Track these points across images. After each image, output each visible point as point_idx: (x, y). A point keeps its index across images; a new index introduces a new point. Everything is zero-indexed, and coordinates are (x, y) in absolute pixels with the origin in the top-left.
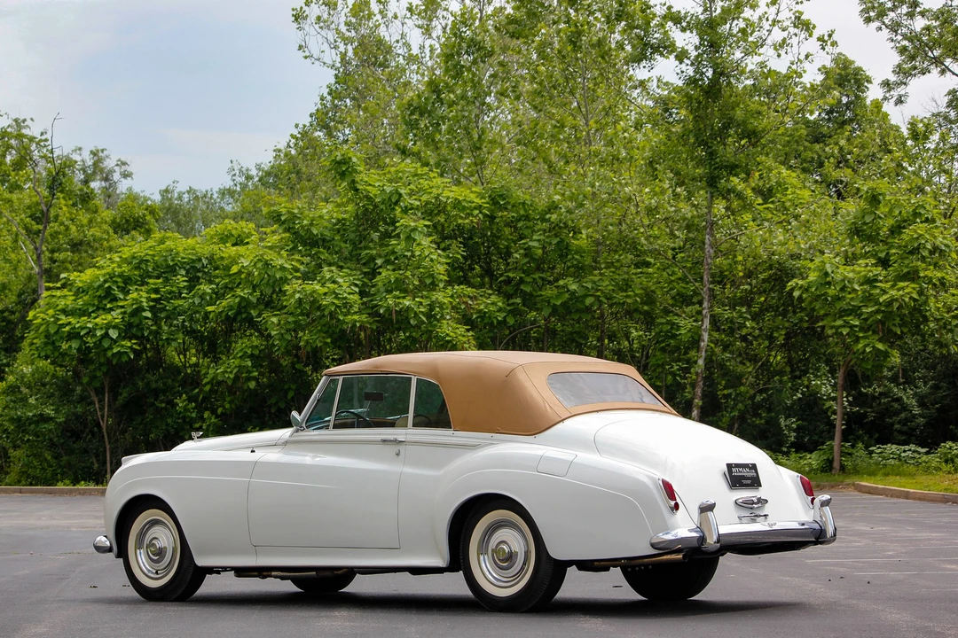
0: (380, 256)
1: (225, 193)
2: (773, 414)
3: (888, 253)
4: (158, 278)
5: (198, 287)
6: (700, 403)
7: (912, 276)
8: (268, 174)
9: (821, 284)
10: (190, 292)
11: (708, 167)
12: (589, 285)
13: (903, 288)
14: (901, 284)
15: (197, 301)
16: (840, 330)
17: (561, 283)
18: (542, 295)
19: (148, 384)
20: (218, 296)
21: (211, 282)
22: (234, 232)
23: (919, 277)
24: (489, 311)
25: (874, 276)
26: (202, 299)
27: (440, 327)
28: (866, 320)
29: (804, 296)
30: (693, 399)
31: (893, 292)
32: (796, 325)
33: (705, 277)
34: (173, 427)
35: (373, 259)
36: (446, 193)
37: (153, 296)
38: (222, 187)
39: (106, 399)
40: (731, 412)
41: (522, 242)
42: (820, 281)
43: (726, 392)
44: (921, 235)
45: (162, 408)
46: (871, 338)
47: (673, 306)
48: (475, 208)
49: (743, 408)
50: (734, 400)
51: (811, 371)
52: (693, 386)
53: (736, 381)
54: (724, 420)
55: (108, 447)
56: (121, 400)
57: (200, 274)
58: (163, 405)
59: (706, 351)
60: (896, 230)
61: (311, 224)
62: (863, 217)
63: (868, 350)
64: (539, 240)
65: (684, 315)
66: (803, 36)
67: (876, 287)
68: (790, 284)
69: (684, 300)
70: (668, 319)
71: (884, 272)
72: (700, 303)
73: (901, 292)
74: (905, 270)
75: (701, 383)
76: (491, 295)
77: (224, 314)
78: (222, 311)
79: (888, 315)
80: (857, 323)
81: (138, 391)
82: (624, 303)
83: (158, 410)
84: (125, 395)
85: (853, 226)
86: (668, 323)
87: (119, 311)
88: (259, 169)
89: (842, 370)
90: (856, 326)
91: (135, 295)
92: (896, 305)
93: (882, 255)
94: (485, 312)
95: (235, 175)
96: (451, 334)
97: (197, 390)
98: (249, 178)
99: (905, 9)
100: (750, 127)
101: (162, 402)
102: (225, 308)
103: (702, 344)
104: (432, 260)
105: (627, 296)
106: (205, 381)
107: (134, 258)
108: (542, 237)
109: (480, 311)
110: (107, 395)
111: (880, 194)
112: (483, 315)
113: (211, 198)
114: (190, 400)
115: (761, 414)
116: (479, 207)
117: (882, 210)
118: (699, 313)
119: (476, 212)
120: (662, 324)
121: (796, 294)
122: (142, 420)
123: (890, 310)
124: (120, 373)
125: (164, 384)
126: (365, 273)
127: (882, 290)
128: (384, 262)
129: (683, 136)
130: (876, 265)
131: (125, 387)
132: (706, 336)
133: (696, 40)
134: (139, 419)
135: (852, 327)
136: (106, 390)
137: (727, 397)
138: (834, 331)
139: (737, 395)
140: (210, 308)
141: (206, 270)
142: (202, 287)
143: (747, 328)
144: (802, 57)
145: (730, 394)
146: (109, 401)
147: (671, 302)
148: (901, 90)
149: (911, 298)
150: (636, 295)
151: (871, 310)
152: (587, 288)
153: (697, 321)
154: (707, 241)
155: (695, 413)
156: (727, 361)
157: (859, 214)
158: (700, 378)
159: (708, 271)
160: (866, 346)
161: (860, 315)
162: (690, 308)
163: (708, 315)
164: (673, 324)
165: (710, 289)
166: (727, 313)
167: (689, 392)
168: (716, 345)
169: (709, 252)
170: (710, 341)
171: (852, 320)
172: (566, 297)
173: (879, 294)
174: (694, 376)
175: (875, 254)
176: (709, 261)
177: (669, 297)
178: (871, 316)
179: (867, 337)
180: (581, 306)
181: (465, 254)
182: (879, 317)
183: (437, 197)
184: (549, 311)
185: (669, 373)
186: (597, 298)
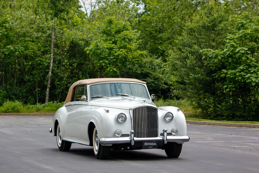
3: (115, 40)
6: (50, 86)
7: (125, 47)
9: (96, 49)
11: (55, 10)
12: (17, 48)
13: (122, 51)
14: (121, 50)
16: (101, 64)
17: (8, 47)
23: (126, 48)
25: (113, 47)
28: (109, 61)
29: (91, 53)
30: (47, 85)
31: (119, 52)
32: (80, 62)
33: (52, 46)
40: (59, 90)
42: (95, 48)
43: (58, 83)
44: (127, 34)
46: (112, 67)
47: (41, 55)
49: (63, 88)
50: (60, 85)
52: (47, 81)
53: (61, 79)
54: (57, 92)
59: (52, 70)
60: (118, 32)
62: (107, 28)
63: (111, 71)
65: (45, 58)
67: (113, 50)
68: (86, 49)
69: (45, 53)
70: (39, 59)
71: (116, 46)
72: (50, 54)
73: (122, 52)
74: (122, 45)
75: (50, 80)
79: (117, 59)
80: (107, 62)
82: (28, 54)
85: (103, 31)
86: (40, 60)
90: (107, 63)
92: (120, 56)
93: (113, 40)
103: (51, 67)
105: (29, 52)
108: (1, 32)
111: (112, 21)
117: (113, 26)
118: (50, 57)
120: (37, 61)
121: (88, 52)
123: (118, 58)
127: (115, 51)
130: (112, 43)
132: (52, 65)
135: (105, 63)
137: (58, 84)
138: (99, 64)
139: (61, 84)
143: (65, 62)
147: (41, 53)
149: (125, 54)
150: (32, 51)
151: (112, 58)
152: (16, 49)
153: (49, 60)
154: (53, 34)
155: (48, 90)
156: (59, 73)
157: (105, 27)
158: (50, 78)
159: (53, 44)
160: (110, 69)
161: (107, 59)
162: (47, 56)
163: (53, 58)
164: (41, 61)
165: (53, 50)
166: (58, 57)
167: (46, 83)
168: (55, 67)
169: (53, 37)
170: (53, 66)
171: (106, 61)
172: (9, 51)
173: (114, 53)
174: (48, 78)
175: (110, 40)
176: (54, 40)
177: (40, 52)
178: (111, 60)
179: (110, 67)
180: (14, 54)
182: (115, 60)
184: (4, 56)
185: (39, 76)
186: (19, 52)
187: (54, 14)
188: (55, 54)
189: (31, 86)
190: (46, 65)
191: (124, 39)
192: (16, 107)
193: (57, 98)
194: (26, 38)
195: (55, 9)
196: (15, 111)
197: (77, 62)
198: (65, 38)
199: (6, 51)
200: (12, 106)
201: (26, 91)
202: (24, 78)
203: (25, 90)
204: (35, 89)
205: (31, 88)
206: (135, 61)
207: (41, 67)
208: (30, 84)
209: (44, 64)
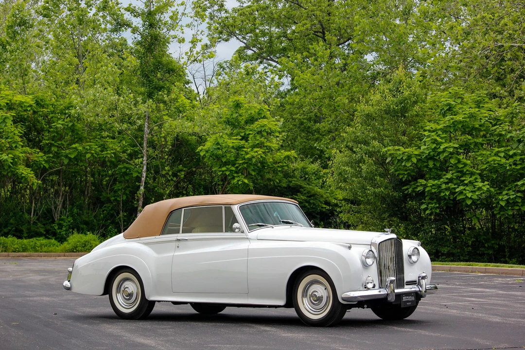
3: (245, 134)
7: (260, 145)
9: (215, 149)
12: (88, 147)
13: (257, 152)
14: (256, 149)
16: (224, 173)
17: (74, 146)
18: (63, 153)
23: (264, 146)
24: (40, 161)
25: (242, 145)
27: (17, 170)
28: (237, 167)
29: (207, 155)
30: (137, 208)
32: (189, 169)
33: (145, 145)
36: (15, 98)
41: (53, 124)
42: (214, 147)
44: (265, 125)
47: (127, 159)
48: (29, 107)
52: (138, 201)
53: (160, 197)
59: (145, 183)
60: (251, 120)
62: (232, 115)
63: (240, 183)
64: (62, 124)
65: (133, 164)
66: (199, 22)
67: (243, 150)
68: (199, 148)
69: (132, 156)
71: (247, 143)
72: (142, 157)
73: (256, 154)
74: (257, 142)
75: (142, 199)
76: (38, 152)
79: (249, 165)
80: (233, 169)
82: (106, 157)
85: (226, 120)
86: (125, 167)
90: (233, 170)
92: (254, 160)
93: (243, 134)
94: (37, 161)
96: (25, 173)
99: (216, 7)
100: (171, 67)
103: (142, 179)
104: (14, 134)
105: (107, 154)
108: (63, 123)
111: (241, 103)
112: (35, 162)
116: (31, 106)
117: (242, 111)
118: (142, 163)
119: (29, 109)
120: (120, 169)
121: (202, 154)
123: (251, 162)
127: (245, 152)
129: (134, 71)
130: (241, 140)
132: (144, 174)
133: (142, 22)
135: (231, 171)
138: (221, 173)
143: (165, 170)
147: (127, 157)
148: (213, 49)
149: (261, 157)
150: (112, 153)
151: (241, 162)
152: (87, 149)
153: (141, 167)
154: (146, 126)
156: (156, 188)
157: (230, 113)
158: (141, 197)
159: (146, 141)
160: (238, 181)
161: (233, 165)
162: (137, 160)
163: (146, 164)
164: (127, 168)
165: (147, 151)
166: (155, 162)
167: (136, 204)
168: (150, 179)
169: (147, 131)
170: (147, 177)
172: (76, 153)
173: (244, 154)
174: (139, 195)
175: (237, 135)
176: (147, 136)
177: (125, 154)
178: (240, 165)
179: (239, 176)
180: (83, 158)
181: (25, 131)
182: (245, 166)
183: (10, 101)
184: (68, 161)
185: (124, 194)
186: (92, 154)
187: (148, 93)
188: (149, 157)
189: (112, 209)
190: (135, 175)
191: (260, 132)
192: (88, 243)
194: (104, 133)
195: (149, 86)
196: (86, 249)
197: (184, 169)
198: (165, 133)
199: (70, 153)
200: (82, 241)
201: (104, 217)
202: (101, 197)
203: (102, 215)
204: (118, 213)
205: (112, 212)
206: (278, 166)
207: (127, 178)
208: (110, 207)
209: (132, 174)
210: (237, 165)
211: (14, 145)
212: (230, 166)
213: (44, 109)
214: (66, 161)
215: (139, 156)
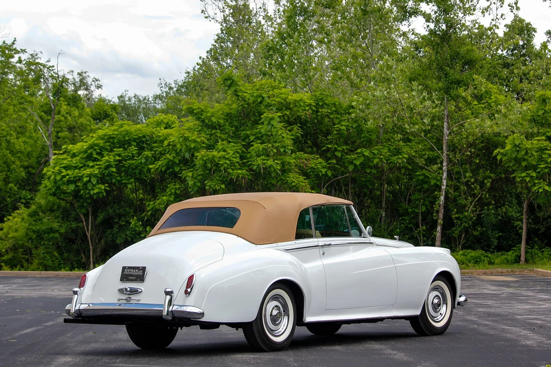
0: (252, 135)
1: (157, 97)
2: (484, 229)
4: (120, 148)
5: (143, 153)
6: (442, 223)
8: (182, 86)
9: (514, 152)
10: (139, 156)
11: (445, 82)
12: (376, 152)
15: (143, 161)
16: (524, 179)
17: (359, 151)
18: (348, 158)
19: (114, 211)
20: (156, 158)
21: (151, 150)
22: (164, 121)
24: (317, 168)
25: (544, 146)
26: (146, 160)
27: (288, 177)
28: (539, 172)
29: (503, 159)
30: (437, 220)
32: (498, 176)
33: (444, 148)
34: (129, 236)
35: (248, 136)
36: (290, 97)
37: (118, 158)
38: (155, 94)
39: (90, 220)
40: (459, 228)
41: (336, 126)
42: (512, 150)
43: (456, 216)
45: (123, 225)
46: (542, 183)
47: (425, 164)
48: (307, 106)
50: (461, 220)
51: (507, 203)
52: (438, 212)
53: (461, 209)
54: (456, 232)
55: (91, 248)
56: (99, 220)
57: (145, 145)
58: (124, 223)
59: (445, 192)
61: (212, 116)
62: (538, 112)
63: (541, 190)
64: (345, 126)
65: (432, 170)
66: (499, 4)
67: (545, 153)
68: (495, 152)
69: (432, 161)
70: (422, 172)
72: (442, 163)
75: (442, 210)
76: (318, 158)
77: (159, 170)
78: (158, 168)
80: (534, 174)
81: (109, 214)
83: (121, 226)
84: (101, 217)
85: (532, 118)
86: (424, 175)
87: (97, 167)
88: (176, 84)
89: (526, 203)
90: (534, 177)
91: (107, 158)
93: (549, 134)
94: (315, 169)
95: (162, 87)
96: (295, 181)
97: (143, 215)
98: (171, 88)
100: (469, 58)
101: (123, 221)
102: (160, 165)
103: (443, 187)
104: (283, 137)
105: (398, 158)
106: (148, 208)
107: (106, 135)
108: (347, 124)
109: (312, 168)
110: (90, 217)
111: (547, 98)
113: (148, 100)
114: (139, 220)
115: (477, 228)
116: (310, 105)
117: (548, 108)
118: (441, 168)
119: (308, 108)
120: (419, 175)
121: (499, 157)
122: (111, 232)
124: (98, 204)
125: (124, 210)
126: (243, 145)
128: (255, 138)
129: (429, 64)
130: (545, 140)
131: (101, 212)
132: (445, 182)
133: (435, 8)
134: (109, 231)
135: (531, 177)
136: (90, 214)
137: (457, 218)
138: (521, 179)
139: (463, 217)
140: (151, 166)
141: (148, 143)
142: (146, 153)
143: (467, 177)
144: (499, 17)
145: (459, 217)
146: (92, 221)
147: (424, 162)
150: (404, 158)
151: (542, 166)
153: (439, 173)
154: (445, 126)
155: (439, 228)
156: (458, 197)
157: (535, 110)
158: (442, 208)
159: (446, 144)
160: (539, 188)
161: (535, 170)
162: (435, 166)
163: (446, 170)
164: (426, 177)
165: (447, 155)
167: (435, 216)
168: (450, 188)
169: (446, 132)
170: (447, 186)
171: (531, 173)
172: (362, 159)
173: (547, 158)
174: (439, 207)
175: (544, 134)
176: (446, 138)
177: (423, 159)
178: (541, 170)
179: (540, 183)
180: (371, 164)
181: (302, 133)
182: (546, 170)
183: (285, 100)
184: (353, 167)
185: (423, 204)
186: (381, 160)
187: (444, 88)
188: (450, 161)
189: (410, 223)
190: (433, 182)
193: (458, 243)
194: (396, 135)
195: (446, 80)
198: (466, 133)
199: (355, 159)
201: (400, 232)
202: (400, 208)
203: (398, 230)
204: (417, 226)
205: (410, 226)
207: (426, 186)
208: (407, 220)
209: (430, 182)
210: (538, 170)
211: (282, 150)
212: (531, 171)
213: (324, 110)
214: (351, 168)
215: (438, 161)
